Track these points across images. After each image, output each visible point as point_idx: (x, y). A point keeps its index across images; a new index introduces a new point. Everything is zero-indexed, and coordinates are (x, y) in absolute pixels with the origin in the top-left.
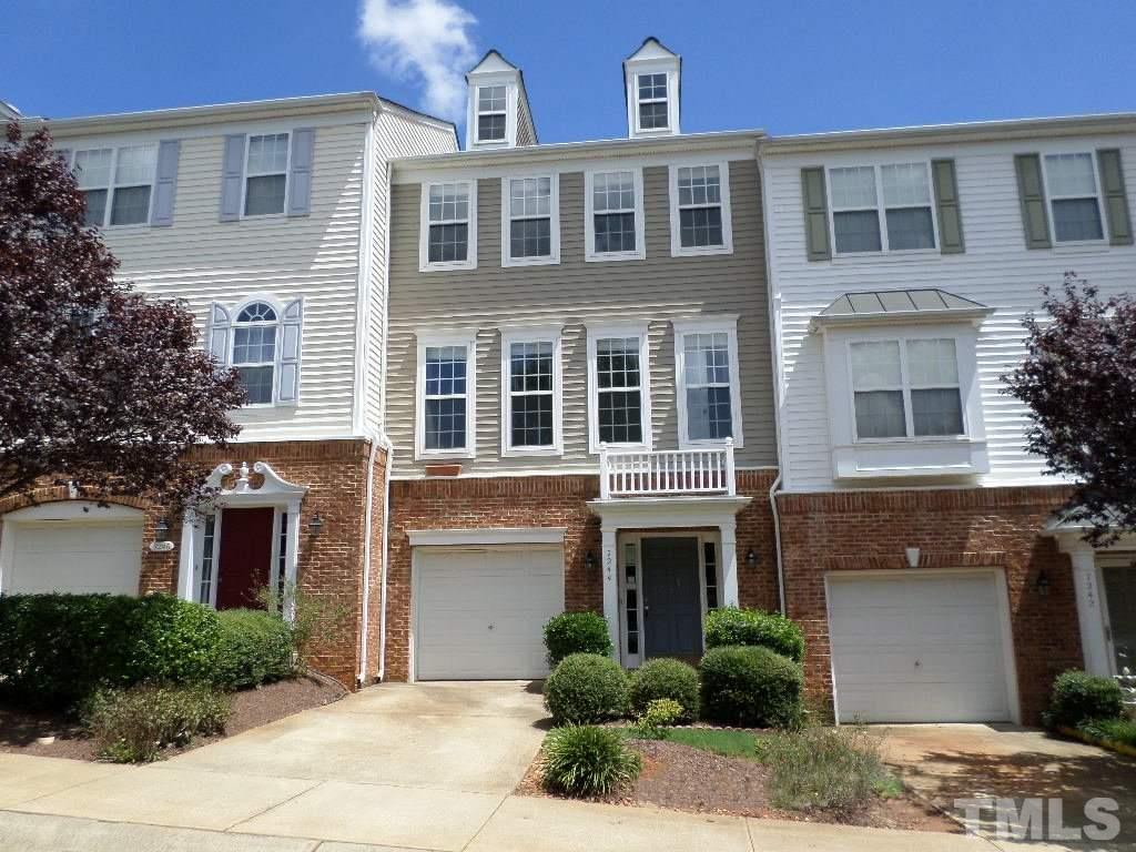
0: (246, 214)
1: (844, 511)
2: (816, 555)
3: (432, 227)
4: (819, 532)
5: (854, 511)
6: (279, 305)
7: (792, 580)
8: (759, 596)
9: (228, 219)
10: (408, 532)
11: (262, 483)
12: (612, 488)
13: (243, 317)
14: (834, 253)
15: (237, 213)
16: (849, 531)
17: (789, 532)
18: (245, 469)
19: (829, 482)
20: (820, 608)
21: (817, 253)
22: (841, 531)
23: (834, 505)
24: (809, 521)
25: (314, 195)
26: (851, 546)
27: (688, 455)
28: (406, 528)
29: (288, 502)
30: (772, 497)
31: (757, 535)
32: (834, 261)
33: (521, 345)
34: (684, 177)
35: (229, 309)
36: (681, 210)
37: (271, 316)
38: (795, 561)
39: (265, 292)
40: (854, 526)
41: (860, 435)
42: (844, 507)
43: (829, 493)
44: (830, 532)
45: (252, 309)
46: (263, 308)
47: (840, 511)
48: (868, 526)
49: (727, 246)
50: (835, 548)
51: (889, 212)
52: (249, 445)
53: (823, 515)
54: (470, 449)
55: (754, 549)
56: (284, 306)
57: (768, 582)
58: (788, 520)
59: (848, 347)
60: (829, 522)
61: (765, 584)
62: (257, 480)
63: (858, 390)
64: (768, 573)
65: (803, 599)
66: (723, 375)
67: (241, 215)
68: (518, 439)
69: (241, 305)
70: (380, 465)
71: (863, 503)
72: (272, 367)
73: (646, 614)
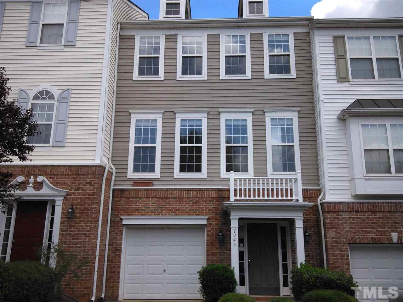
0: (41, 43)
1: (358, 212)
2: (344, 235)
3: (140, 57)
4: (346, 223)
5: (364, 212)
6: (56, 92)
7: (331, 249)
8: (311, 257)
9: (31, 46)
10: (122, 217)
11: (42, 188)
12: (236, 196)
13: (36, 97)
14: (351, 79)
15: (37, 43)
16: (361, 223)
17: (330, 223)
18: (32, 180)
19: (350, 196)
20: (346, 264)
21: (342, 79)
22: (357, 223)
23: (353, 209)
24: (340, 217)
25: (79, 35)
26: (363, 231)
27: (272, 180)
28: (121, 215)
29: (56, 199)
30: (319, 203)
31: (309, 223)
32: (351, 83)
33: (186, 120)
34: (271, 39)
35: (28, 92)
36: (269, 56)
37: (52, 97)
38: (333, 238)
39: (49, 84)
40: (364, 221)
41: (367, 172)
42: (358, 210)
43: (351, 202)
44: (351, 223)
45: (41, 93)
46: (48, 93)
47: (356, 212)
48: (371, 220)
49: (293, 74)
50: (354, 231)
51: (378, 59)
52: (35, 166)
53: (348, 214)
54: (157, 173)
55: (308, 231)
56: (60, 92)
57: (315, 249)
58: (328, 216)
59: (360, 126)
60: (351, 218)
61: (314, 250)
62: (39, 186)
63: (366, 148)
64: (315, 244)
65: (337, 259)
66: (291, 139)
67: (38, 44)
68: (183, 169)
69: (35, 91)
70: (109, 180)
71: (368, 209)
72: (51, 125)
73: (249, 263)
